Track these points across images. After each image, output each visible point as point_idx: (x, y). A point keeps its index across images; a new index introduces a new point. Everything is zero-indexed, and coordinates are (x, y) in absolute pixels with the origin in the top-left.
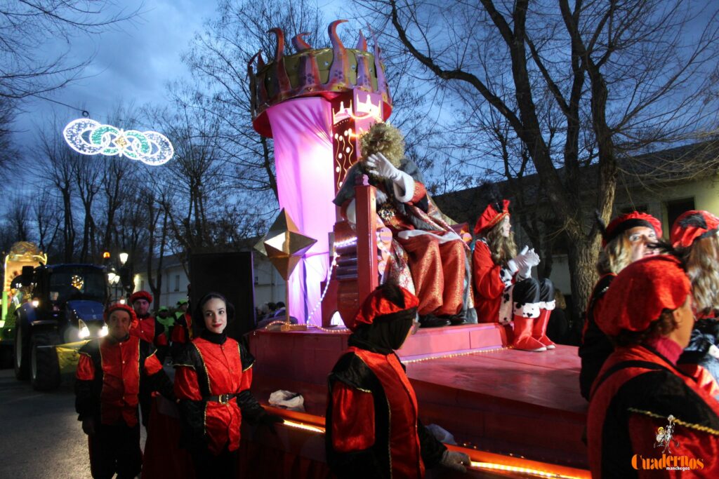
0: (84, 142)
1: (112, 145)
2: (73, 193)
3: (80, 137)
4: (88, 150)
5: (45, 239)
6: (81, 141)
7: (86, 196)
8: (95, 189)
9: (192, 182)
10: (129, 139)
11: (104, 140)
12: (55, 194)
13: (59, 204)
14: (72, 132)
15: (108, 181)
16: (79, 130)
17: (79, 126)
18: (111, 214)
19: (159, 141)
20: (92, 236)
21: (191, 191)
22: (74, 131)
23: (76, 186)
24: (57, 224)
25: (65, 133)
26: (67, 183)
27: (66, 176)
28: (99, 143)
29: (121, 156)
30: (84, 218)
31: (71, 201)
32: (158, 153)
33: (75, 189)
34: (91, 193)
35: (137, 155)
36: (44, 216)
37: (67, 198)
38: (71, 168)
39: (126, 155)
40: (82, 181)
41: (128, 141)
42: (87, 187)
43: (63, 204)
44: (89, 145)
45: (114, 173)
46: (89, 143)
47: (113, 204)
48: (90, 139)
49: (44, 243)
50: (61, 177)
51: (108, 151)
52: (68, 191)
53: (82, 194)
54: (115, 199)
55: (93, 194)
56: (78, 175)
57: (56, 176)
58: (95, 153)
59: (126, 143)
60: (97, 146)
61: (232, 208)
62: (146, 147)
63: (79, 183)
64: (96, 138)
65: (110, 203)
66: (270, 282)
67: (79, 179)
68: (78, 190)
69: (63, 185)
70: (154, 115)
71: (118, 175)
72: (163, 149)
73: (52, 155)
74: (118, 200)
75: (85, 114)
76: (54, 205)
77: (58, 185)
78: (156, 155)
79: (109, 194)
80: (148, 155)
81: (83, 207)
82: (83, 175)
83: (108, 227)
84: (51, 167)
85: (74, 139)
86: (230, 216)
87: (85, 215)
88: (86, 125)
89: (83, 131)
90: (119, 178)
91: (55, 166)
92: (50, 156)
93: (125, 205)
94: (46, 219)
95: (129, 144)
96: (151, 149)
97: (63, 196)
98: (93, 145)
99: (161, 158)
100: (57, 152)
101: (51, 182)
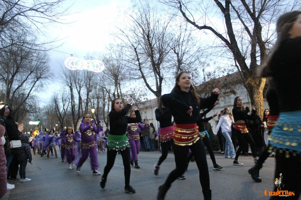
0: (72, 65)
1: (82, 66)
2: (74, 87)
3: (70, 64)
4: (73, 68)
5: (65, 106)
6: (71, 65)
7: (78, 89)
8: (81, 86)
9: (115, 79)
10: (88, 63)
11: (79, 64)
12: (68, 89)
13: (69, 93)
14: (67, 62)
15: (86, 82)
16: (70, 61)
17: (70, 60)
18: (88, 95)
19: (99, 63)
20: (81, 103)
21: (115, 83)
22: (68, 62)
23: (74, 85)
24: (69, 101)
25: (65, 63)
26: (71, 84)
27: (71, 82)
28: (77, 65)
29: (85, 70)
30: (78, 97)
31: (73, 91)
32: (99, 68)
33: (74, 86)
34: (80, 87)
35: (91, 69)
36: (64, 98)
37: (71, 90)
38: (72, 78)
39: (87, 69)
40: (76, 82)
41: (88, 64)
42: (79, 85)
43: (70, 92)
44: (74, 67)
45: (88, 79)
46: (74, 66)
47: (89, 91)
48: (74, 64)
49: (65, 108)
50: (69, 82)
51: (80, 68)
52: (72, 87)
53: (77, 88)
54: (89, 88)
55: (81, 87)
56: (75, 81)
57: (67, 82)
58: (76, 69)
59: (87, 65)
60: (77, 67)
61: (134, 89)
62: (94, 66)
63: (75, 83)
64: (76, 64)
65: (87, 90)
66: (151, 118)
67: (75, 82)
68: (75, 86)
69: (70, 85)
70: (99, 55)
71: (89, 80)
72: (101, 66)
73: (65, 73)
74: (90, 89)
75: (72, 55)
76: (68, 93)
77: (68, 85)
78: (98, 69)
79: (86, 87)
80: (95, 68)
81: (77, 93)
82: (77, 81)
83: (87, 100)
84: (65, 78)
85: (68, 64)
86: (133, 92)
87: (78, 95)
88: (72, 60)
89: (72, 61)
90: (90, 81)
91: (66, 78)
92: (65, 74)
93: (93, 91)
94: (65, 98)
95: (88, 65)
96: (96, 67)
97: (70, 89)
98: (75, 66)
99: (100, 69)
100: (67, 72)
101: (65, 84)
